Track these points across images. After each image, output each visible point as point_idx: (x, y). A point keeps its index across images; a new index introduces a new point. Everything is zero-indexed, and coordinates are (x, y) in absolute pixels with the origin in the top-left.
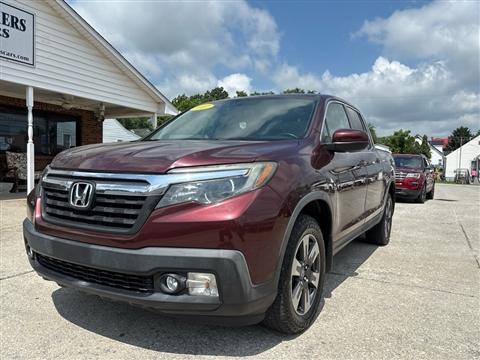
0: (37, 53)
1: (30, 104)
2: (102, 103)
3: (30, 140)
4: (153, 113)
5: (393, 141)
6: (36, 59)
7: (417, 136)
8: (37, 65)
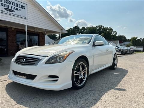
0: (28, 15)
1: (26, 30)
3: (27, 41)
4: (60, 32)
6: (28, 17)
7: (141, 39)
8: (28, 19)
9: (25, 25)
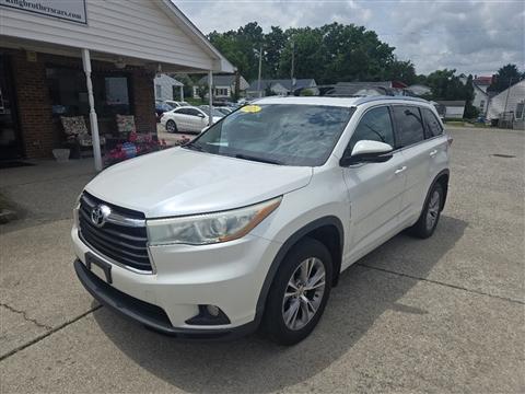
0: (89, 8)
1: (88, 69)
2: (157, 63)
3: (93, 109)
4: (208, 70)
5: (436, 81)
6: (90, 16)
7: (462, 76)
8: (90, 23)
9: (80, 50)
